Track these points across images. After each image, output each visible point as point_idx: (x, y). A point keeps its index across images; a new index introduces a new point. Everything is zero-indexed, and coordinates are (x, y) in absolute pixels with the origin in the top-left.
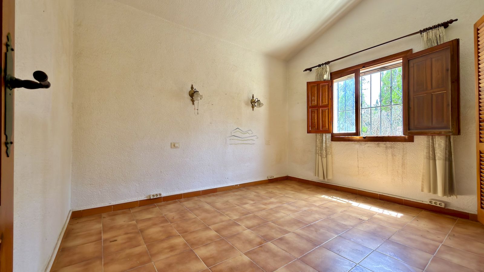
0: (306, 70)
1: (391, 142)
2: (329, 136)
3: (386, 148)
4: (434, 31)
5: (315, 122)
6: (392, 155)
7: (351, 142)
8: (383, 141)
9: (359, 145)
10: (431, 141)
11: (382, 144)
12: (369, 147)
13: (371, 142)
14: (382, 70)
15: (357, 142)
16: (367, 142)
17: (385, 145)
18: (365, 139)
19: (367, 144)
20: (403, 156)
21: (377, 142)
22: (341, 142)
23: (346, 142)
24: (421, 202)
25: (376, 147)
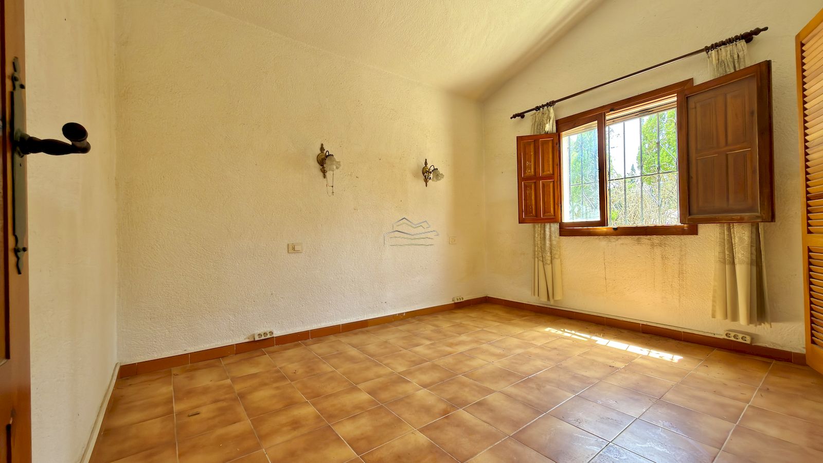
0: (515, 116)
1: (659, 236)
2: (555, 227)
3: (653, 245)
4: (729, 47)
5: (531, 205)
6: (662, 258)
7: (592, 237)
8: (647, 235)
9: (606, 242)
10: (726, 233)
11: (645, 239)
12: (622, 244)
13: (626, 237)
14: (642, 114)
15: (602, 237)
16: (620, 237)
17: (650, 241)
18: (617, 231)
19: (619, 240)
20: (680, 259)
21: (637, 237)
22: (575, 237)
23: (585, 237)
24: (713, 336)
25: (634, 245)
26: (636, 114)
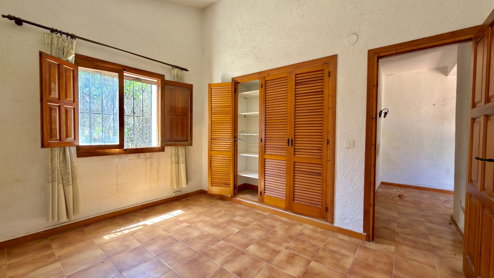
1: (149, 153)
2: (74, 150)
3: (146, 158)
4: (179, 71)
5: (56, 129)
6: (150, 165)
7: (107, 156)
8: (143, 152)
9: (118, 159)
10: (177, 150)
11: (142, 155)
12: (130, 159)
13: (132, 154)
14: (136, 80)
15: (116, 155)
16: (128, 155)
17: (144, 156)
18: (126, 151)
19: (127, 157)
20: (158, 164)
21: (138, 154)
22: (92, 157)
23: (101, 157)
24: (169, 197)
25: (137, 159)
26: (134, 79)
